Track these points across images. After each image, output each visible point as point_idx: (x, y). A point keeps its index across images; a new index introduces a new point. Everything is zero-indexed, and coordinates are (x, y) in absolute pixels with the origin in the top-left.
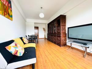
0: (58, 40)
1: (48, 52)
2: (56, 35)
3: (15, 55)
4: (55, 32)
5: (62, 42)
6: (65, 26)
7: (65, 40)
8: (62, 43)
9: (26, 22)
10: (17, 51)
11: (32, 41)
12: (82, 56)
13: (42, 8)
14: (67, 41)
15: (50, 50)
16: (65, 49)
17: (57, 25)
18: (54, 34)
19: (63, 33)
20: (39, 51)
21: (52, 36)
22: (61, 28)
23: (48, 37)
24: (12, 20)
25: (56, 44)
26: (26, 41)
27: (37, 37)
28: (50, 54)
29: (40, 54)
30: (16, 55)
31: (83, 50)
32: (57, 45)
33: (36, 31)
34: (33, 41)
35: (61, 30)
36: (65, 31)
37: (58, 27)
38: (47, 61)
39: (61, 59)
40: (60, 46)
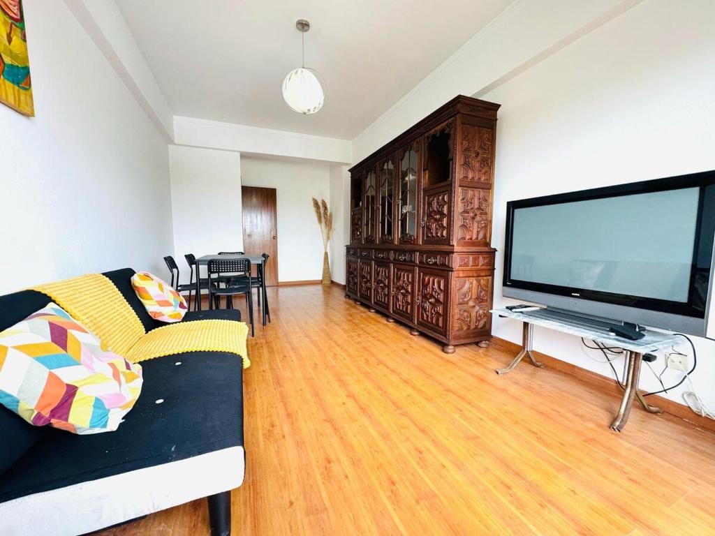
0: (425, 297)
1: (351, 396)
2: (417, 258)
3: (49, 427)
4: (405, 239)
5: (455, 312)
6: (488, 186)
7: (479, 300)
8: (455, 325)
9: (169, 140)
10: (71, 391)
11: (223, 305)
12: (605, 419)
13: (303, 26)
14: (499, 305)
15: (367, 375)
16: (478, 370)
17: (425, 180)
18: (399, 251)
19: (472, 243)
20: (278, 382)
21: (383, 263)
22: (459, 207)
23: (350, 272)
24: (26, 112)
25: (411, 329)
26: (165, 303)
27: (260, 268)
28: (363, 410)
29: (281, 411)
30: (57, 423)
31: (608, 374)
32: (422, 335)
33: (259, 222)
34: (229, 301)
35: (457, 222)
36: (487, 225)
37: (430, 193)
38: (335, 468)
39: (444, 450)
40: (443, 345)
